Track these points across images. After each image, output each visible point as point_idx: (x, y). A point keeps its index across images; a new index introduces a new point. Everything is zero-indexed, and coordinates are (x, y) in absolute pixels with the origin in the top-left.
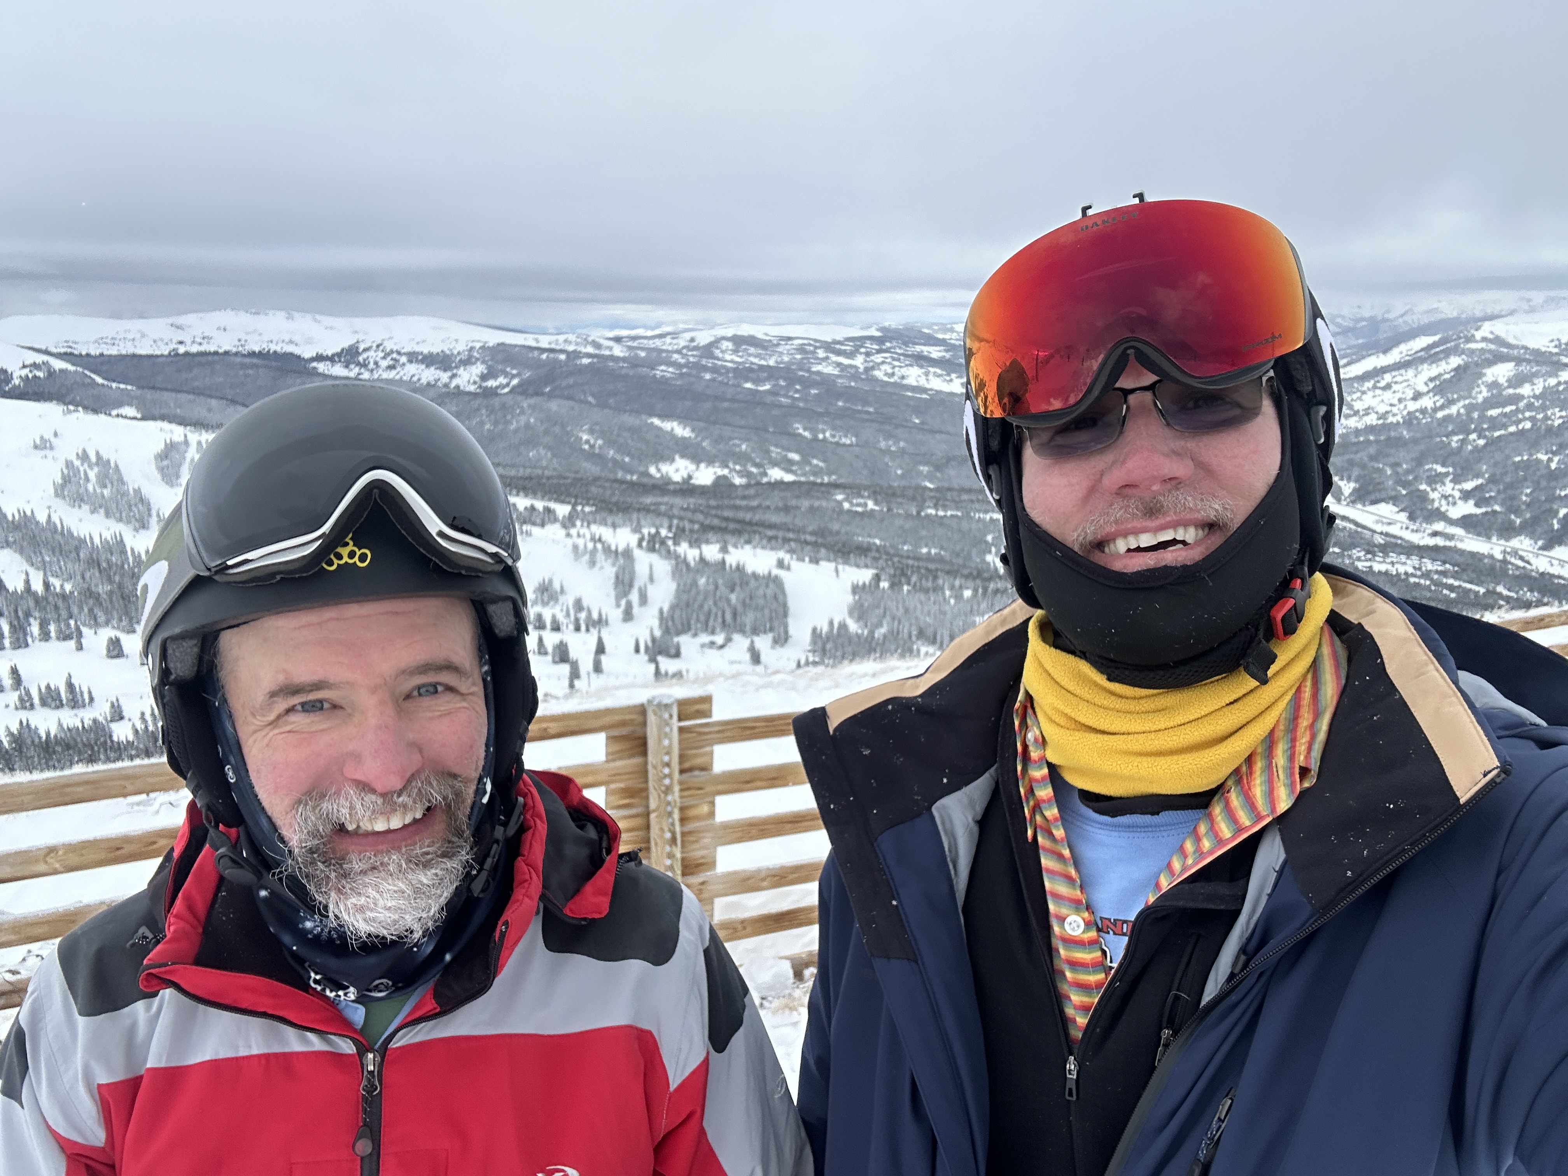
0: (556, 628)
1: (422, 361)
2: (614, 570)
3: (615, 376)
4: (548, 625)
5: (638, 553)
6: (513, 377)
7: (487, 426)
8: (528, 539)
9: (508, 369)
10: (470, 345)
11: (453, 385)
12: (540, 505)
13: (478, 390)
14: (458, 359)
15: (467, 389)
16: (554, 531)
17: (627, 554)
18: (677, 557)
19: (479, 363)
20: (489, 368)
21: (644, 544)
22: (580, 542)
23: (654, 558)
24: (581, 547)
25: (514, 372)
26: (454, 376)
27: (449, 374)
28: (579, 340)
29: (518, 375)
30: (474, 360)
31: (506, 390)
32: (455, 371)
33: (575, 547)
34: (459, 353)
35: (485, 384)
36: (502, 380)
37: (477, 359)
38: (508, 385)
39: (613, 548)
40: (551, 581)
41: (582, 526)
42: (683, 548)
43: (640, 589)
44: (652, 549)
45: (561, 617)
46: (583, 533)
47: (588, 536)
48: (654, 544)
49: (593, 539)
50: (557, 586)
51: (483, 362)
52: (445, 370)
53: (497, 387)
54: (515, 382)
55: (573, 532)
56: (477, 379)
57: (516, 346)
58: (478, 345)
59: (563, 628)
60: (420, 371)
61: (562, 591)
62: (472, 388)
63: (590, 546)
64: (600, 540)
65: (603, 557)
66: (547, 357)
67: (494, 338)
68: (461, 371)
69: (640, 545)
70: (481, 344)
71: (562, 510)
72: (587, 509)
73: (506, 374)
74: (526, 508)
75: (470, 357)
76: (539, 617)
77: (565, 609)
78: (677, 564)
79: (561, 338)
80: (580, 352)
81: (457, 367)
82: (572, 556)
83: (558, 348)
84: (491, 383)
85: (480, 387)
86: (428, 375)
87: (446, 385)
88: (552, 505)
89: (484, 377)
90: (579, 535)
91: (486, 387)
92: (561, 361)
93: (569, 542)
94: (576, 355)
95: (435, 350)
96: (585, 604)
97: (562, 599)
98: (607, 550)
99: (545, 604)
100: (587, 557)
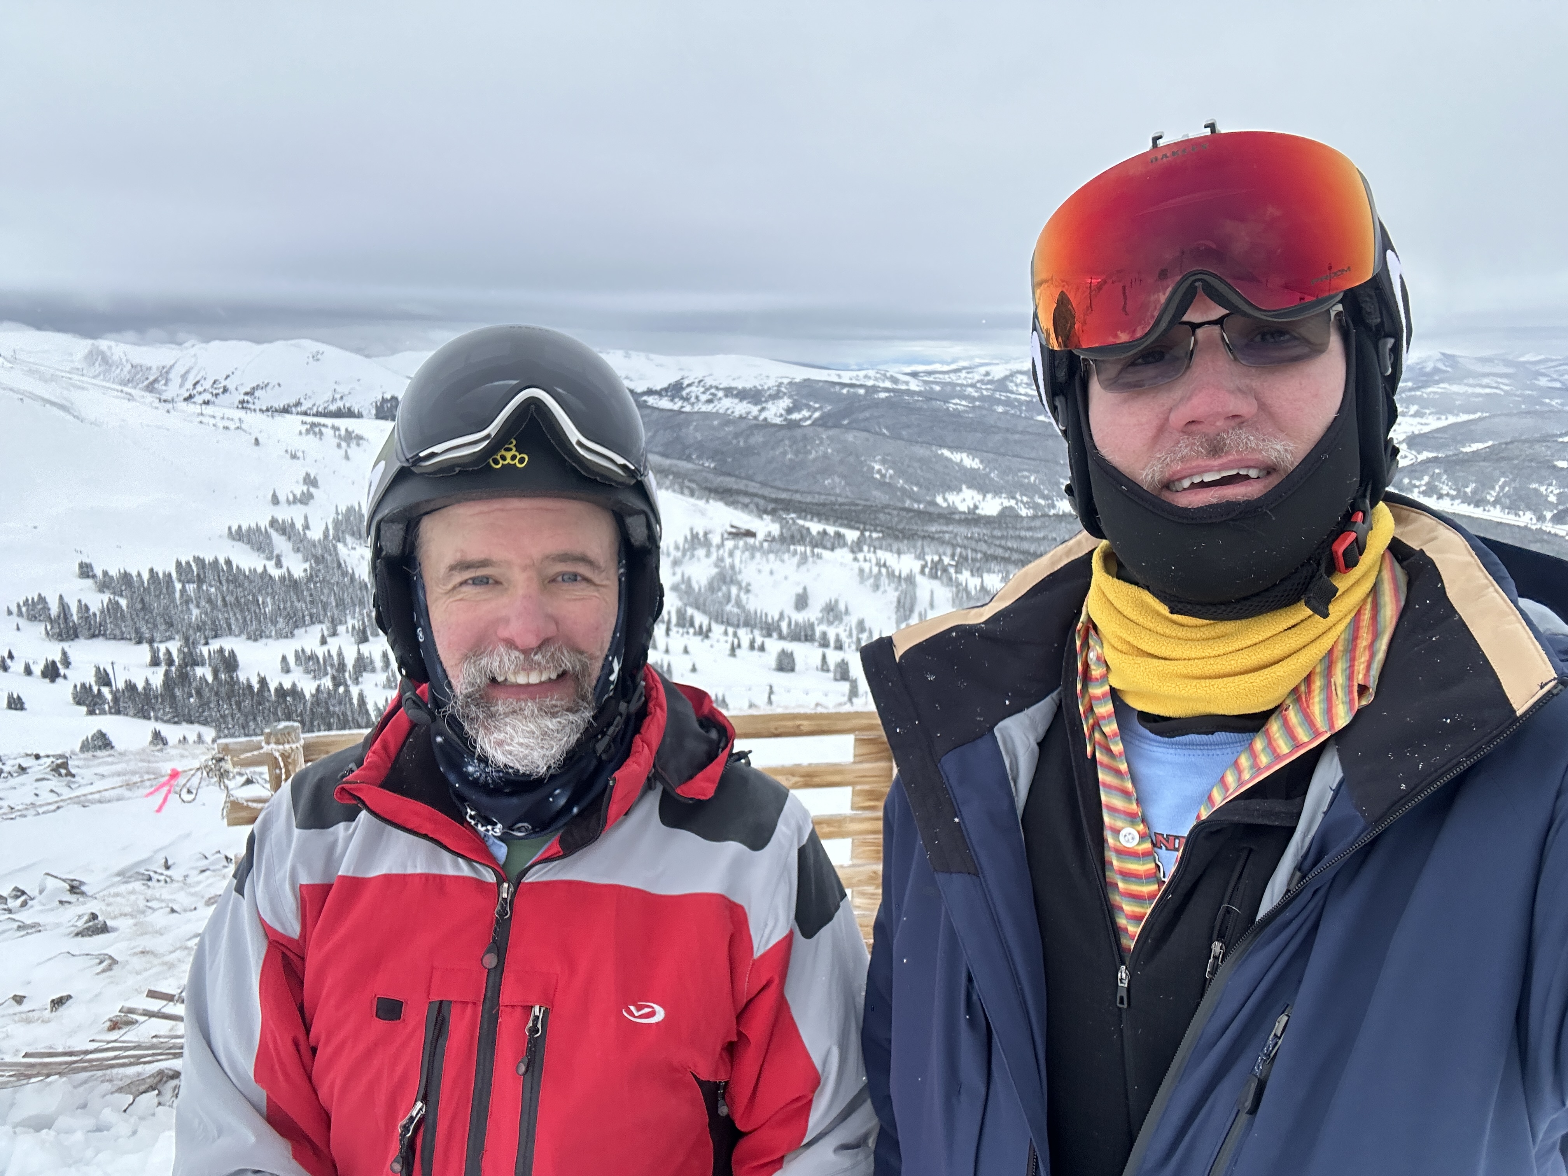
0: (839, 647)
1: (736, 396)
2: (897, 594)
3: (910, 409)
4: (832, 644)
5: (919, 579)
6: (816, 410)
7: (789, 456)
8: (819, 561)
9: (811, 403)
10: (780, 380)
11: (761, 418)
12: (831, 530)
13: (784, 423)
14: (768, 393)
15: (774, 422)
16: (843, 555)
17: (910, 579)
18: (958, 585)
19: (785, 398)
20: (795, 402)
21: (927, 570)
22: (866, 566)
23: (935, 584)
24: (867, 570)
25: (817, 405)
26: (763, 409)
27: (759, 407)
28: (878, 375)
29: (820, 408)
30: (781, 394)
31: (809, 422)
32: (764, 405)
33: (861, 571)
34: (769, 389)
35: (789, 417)
36: (805, 413)
37: (785, 394)
38: (810, 417)
39: (897, 573)
40: (837, 601)
41: (869, 551)
42: (965, 576)
43: (920, 615)
44: (934, 576)
45: (844, 637)
46: (869, 558)
47: (874, 561)
48: (936, 571)
49: (878, 564)
50: (842, 607)
51: (790, 397)
52: (756, 404)
53: (800, 420)
54: (817, 415)
55: (860, 556)
56: (783, 412)
57: (821, 381)
58: (786, 381)
59: (846, 646)
60: (733, 405)
61: (847, 612)
62: (778, 421)
63: (875, 570)
64: (885, 565)
65: (887, 582)
66: (848, 391)
67: (800, 374)
68: (769, 405)
69: (922, 572)
70: (789, 380)
71: (852, 535)
72: (875, 535)
73: (809, 407)
74: (819, 533)
75: (779, 391)
76: (824, 634)
77: (848, 628)
78: (958, 592)
79: (862, 374)
80: (879, 387)
81: (766, 401)
82: (858, 579)
83: (858, 383)
84: (795, 416)
85: (786, 420)
86: (740, 408)
87: (756, 418)
88: (843, 531)
89: (789, 411)
90: (865, 560)
91: (791, 420)
92: (860, 395)
93: (856, 565)
94: (875, 389)
95: (749, 385)
96: (867, 625)
97: (846, 619)
98: (891, 575)
99: (830, 623)
100: (872, 581)
